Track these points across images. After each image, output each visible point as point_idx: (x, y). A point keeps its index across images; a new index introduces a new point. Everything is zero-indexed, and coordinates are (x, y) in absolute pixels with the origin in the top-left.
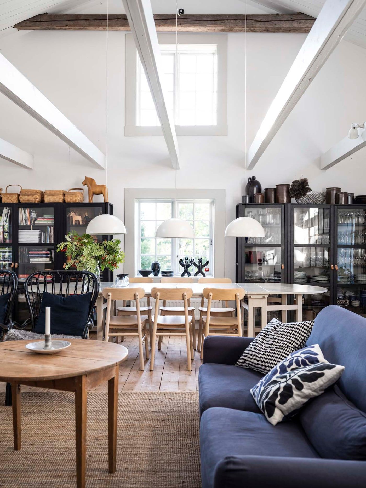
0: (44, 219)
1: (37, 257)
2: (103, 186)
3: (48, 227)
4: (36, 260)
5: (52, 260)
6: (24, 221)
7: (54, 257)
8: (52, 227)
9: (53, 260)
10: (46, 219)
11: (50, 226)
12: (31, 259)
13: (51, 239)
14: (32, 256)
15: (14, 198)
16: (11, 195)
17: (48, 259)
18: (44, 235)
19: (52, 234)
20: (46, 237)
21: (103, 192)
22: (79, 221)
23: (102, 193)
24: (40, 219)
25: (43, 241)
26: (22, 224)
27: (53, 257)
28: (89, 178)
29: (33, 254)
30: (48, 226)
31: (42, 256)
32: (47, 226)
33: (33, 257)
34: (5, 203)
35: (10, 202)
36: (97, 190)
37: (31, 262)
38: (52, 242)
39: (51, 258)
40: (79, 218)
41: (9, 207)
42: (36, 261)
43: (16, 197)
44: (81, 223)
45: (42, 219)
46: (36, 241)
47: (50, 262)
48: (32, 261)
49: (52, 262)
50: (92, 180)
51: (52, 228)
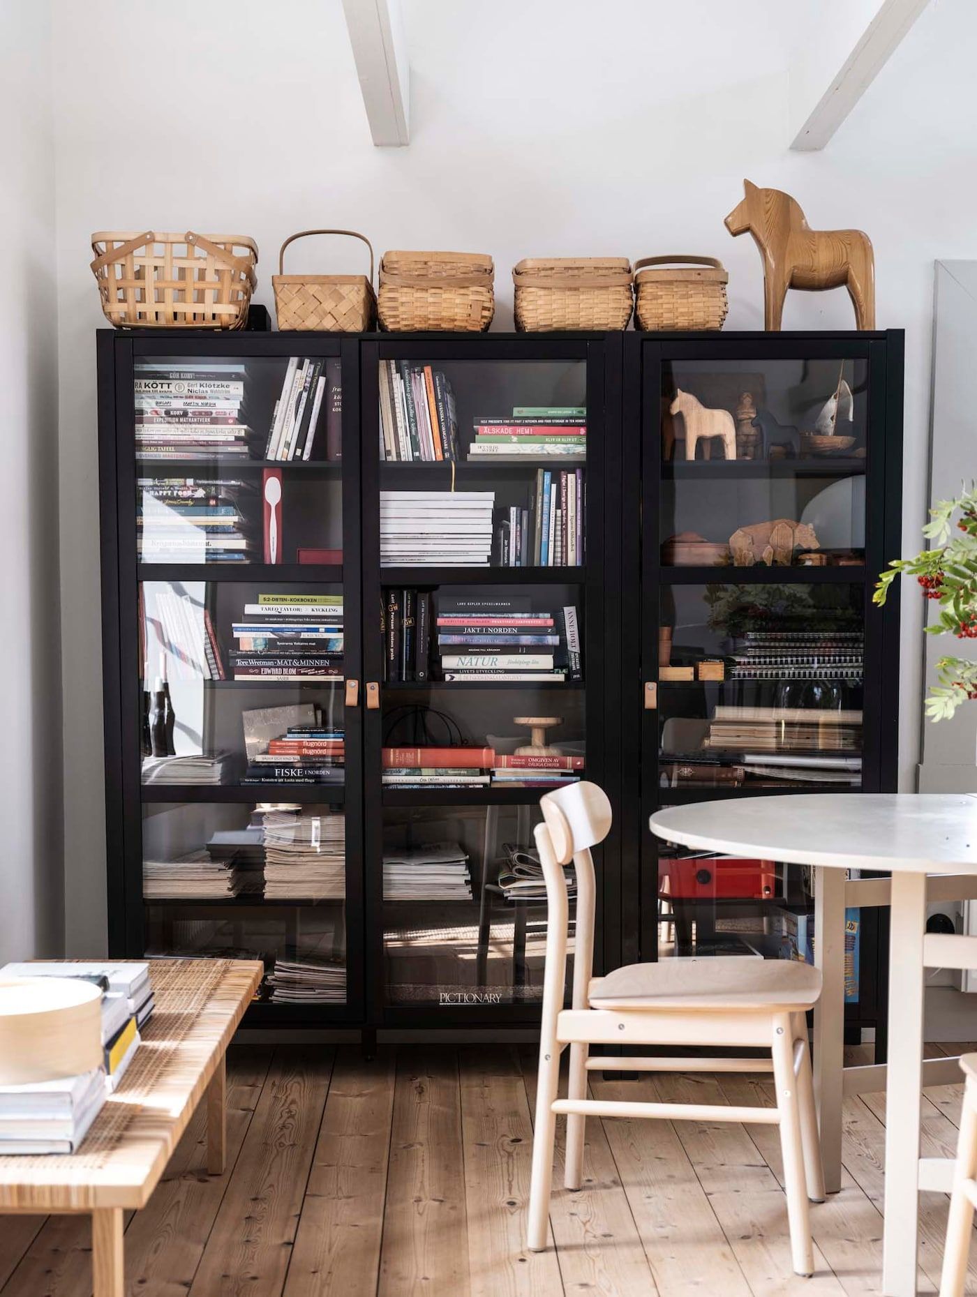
0: (520, 430)
1: (484, 650)
2: (857, 241)
3: (548, 476)
4: (480, 666)
5: (569, 668)
6: (405, 442)
7: (577, 650)
8: (571, 477)
9: (575, 664)
10: (527, 430)
11: (557, 469)
12: (448, 662)
13: (564, 546)
14: (455, 639)
15: (344, 307)
16: (330, 282)
17: (546, 661)
18: (520, 522)
19: (571, 513)
20: (531, 535)
21: (855, 274)
22: (718, 441)
23: (842, 279)
24: (495, 430)
25: (512, 558)
26: (395, 459)
27: (574, 647)
28: (768, 192)
29: (458, 631)
30: (546, 470)
31: (511, 641)
32: (540, 471)
33: (462, 650)
34: (292, 334)
35: (329, 324)
36: (823, 261)
37: (448, 677)
38: (573, 559)
39: (560, 654)
40: (719, 423)
41: (314, 357)
42: (476, 671)
43: (354, 298)
44: (731, 453)
45: (509, 430)
46: (477, 554)
47: (560, 677)
48: (457, 671)
49: (567, 677)
50: (784, 205)
51: (571, 481)
